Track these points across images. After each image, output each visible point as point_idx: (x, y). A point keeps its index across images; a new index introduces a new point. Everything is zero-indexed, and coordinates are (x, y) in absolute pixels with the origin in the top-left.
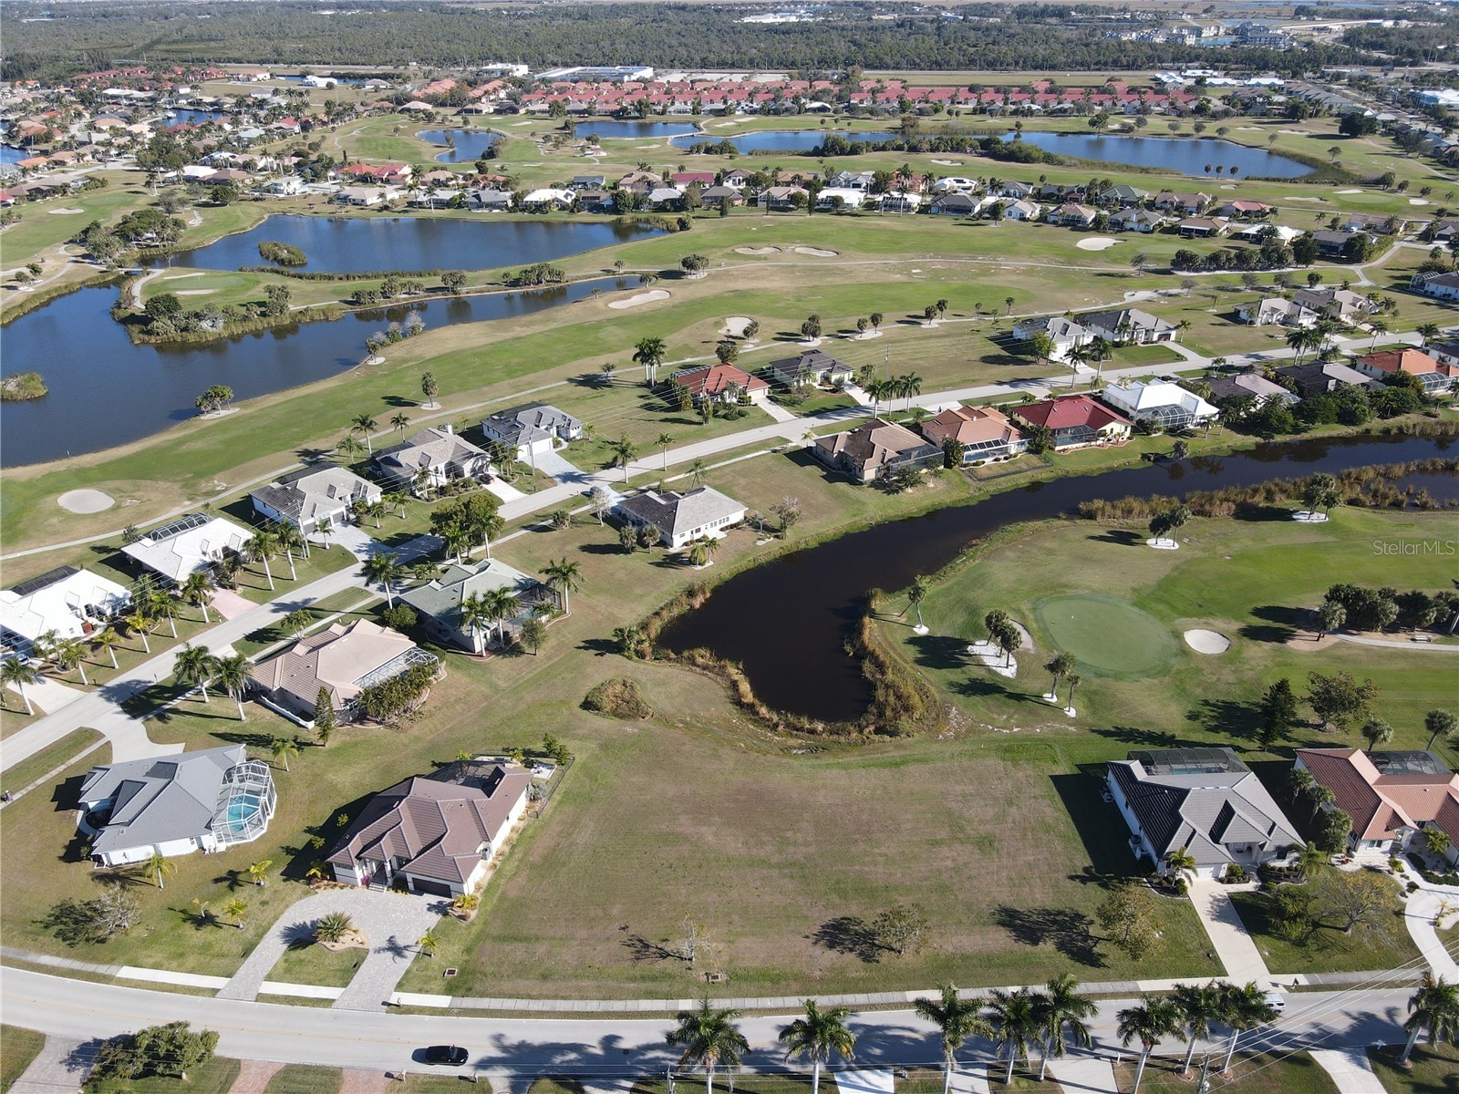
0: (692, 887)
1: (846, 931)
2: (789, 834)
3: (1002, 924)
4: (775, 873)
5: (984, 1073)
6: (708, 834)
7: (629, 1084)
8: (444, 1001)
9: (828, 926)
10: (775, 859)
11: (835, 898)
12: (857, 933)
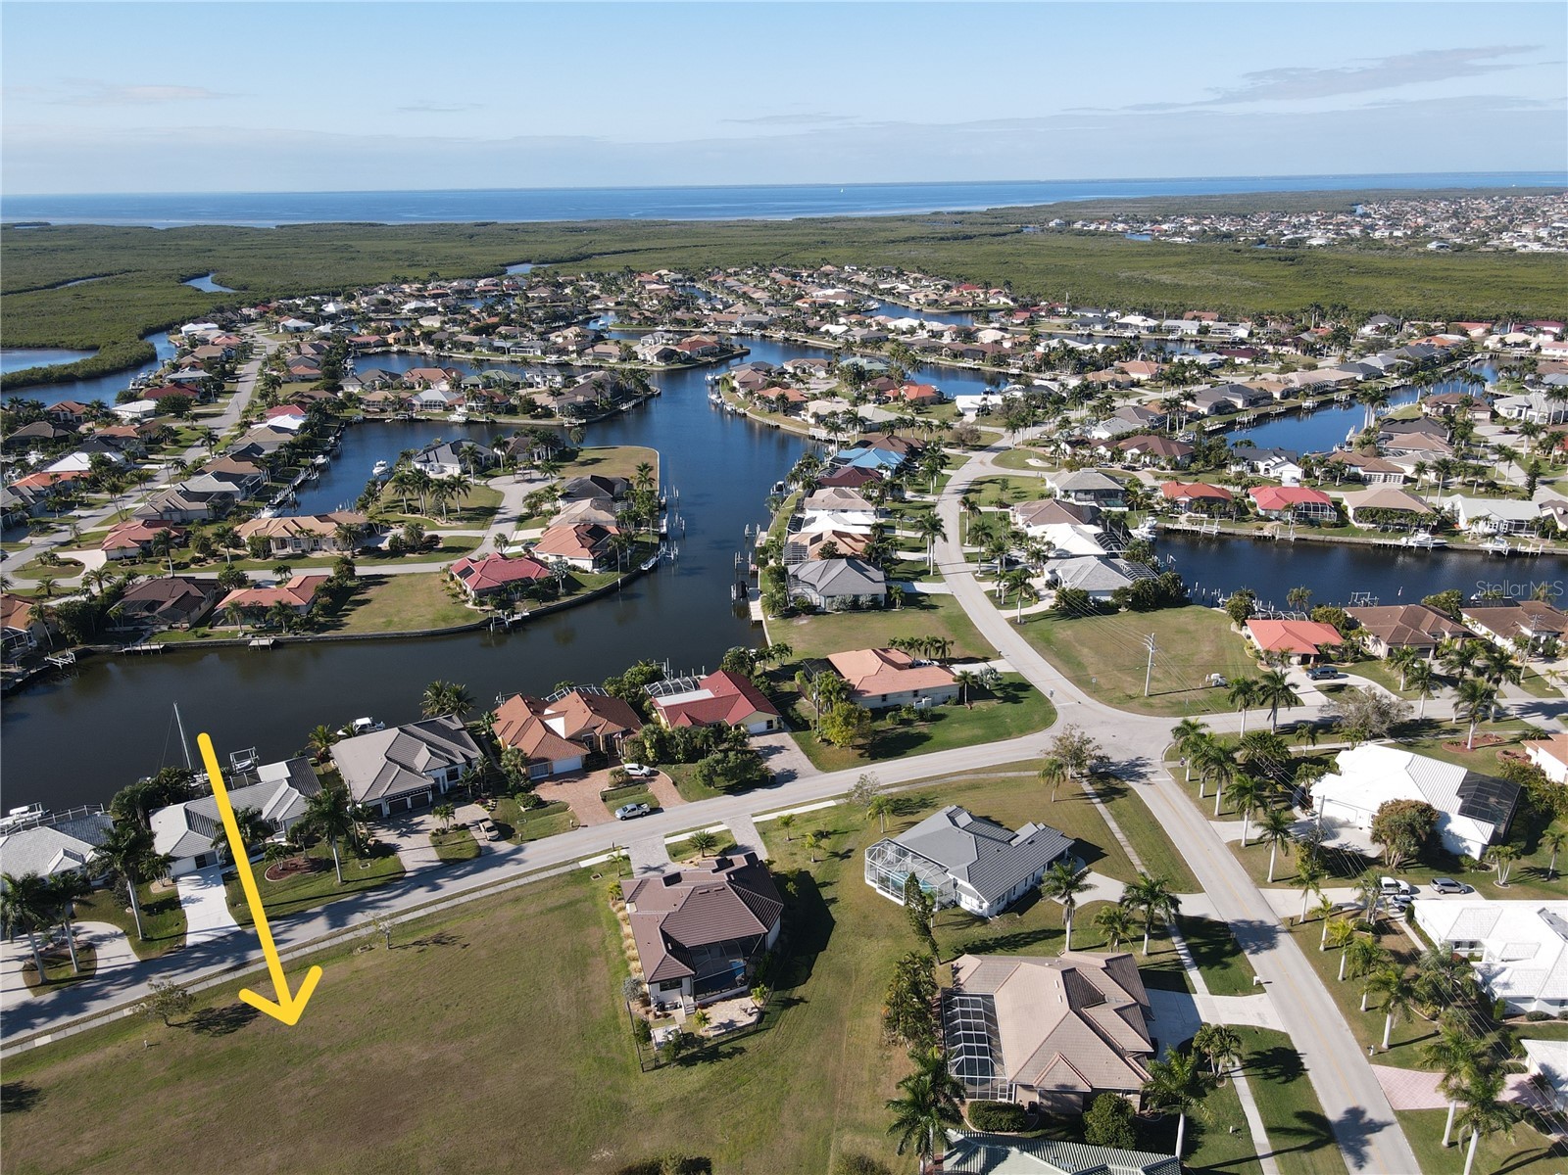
0: (415, 997)
1: (229, 1021)
2: (313, 1092)
3: (34, 1092)
4: (323, 1045)
5: (98, 972)
6: (417, 1052)
7: (407, 875)
8: (584, 864)
9: (251, 1018)
10: (326, 1057)
11: (244, 1045)
12: (218, 1024)
